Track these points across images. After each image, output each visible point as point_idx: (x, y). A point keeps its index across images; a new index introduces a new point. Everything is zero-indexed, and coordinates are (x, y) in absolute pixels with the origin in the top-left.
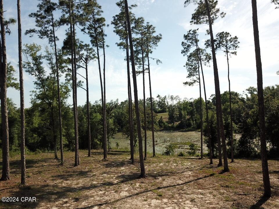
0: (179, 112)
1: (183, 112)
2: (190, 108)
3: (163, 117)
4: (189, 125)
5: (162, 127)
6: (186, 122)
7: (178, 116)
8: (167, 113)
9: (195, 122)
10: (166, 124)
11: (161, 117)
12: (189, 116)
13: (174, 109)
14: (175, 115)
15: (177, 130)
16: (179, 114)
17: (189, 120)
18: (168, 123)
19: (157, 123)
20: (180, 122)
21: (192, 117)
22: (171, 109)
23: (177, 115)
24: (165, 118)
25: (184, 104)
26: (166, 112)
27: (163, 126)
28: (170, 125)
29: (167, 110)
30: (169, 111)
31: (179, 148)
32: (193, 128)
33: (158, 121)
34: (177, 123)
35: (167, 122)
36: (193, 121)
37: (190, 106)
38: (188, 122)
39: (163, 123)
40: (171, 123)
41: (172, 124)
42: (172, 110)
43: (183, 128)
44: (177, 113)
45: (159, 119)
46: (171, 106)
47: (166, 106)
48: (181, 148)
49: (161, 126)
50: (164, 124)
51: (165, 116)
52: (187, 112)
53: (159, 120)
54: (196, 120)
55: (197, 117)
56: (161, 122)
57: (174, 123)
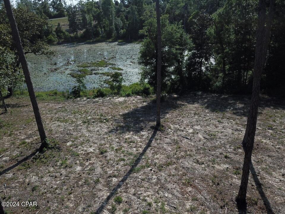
0: (82, 17)
1: (87, 17)
2: (96, 10)
3: (61, 24)
4: (97, 34)
5: (63, 39)
6: (93, 29)
7: (82, 21)
8: (67, 18)
9: (103, 29)
10: (66, 33)
11: (59, 24)
12: (96, 21)
13: (74, 12)
14: (77, 21)
15: (82, 42)
16: (82, 19)
17: (95, 26)
18: (70, 33)
19: (54, 33)
20: (84, 30)
21: (99, 23)
22: (71, 12)
23: (79, 20)
24: (64, 25)
25: (87, 4)
26: (64, 16)
27: (63, 37)
28: (72, 35)
29: (66, 13)
30: (69, 15)
31: (91, 74)
32: (102, 37)
33: (54, 29)
34: (82, 32)
35: (67, 31)
36: (101, 29)
37: (96, 7)
38: (95, 29)
39: (62, 32)
40: (73, 32)
41: (75, 33)
42: (73, 14)
43: (90, 39)
44: (79, 17)
45: (56, 27)
46: (70, 7)
47: (64, 8)
48: (95, 74)
49: (59, 37)
50: (64, 33)
51: (64, 23)
52: (93, 16)
53: (56, 29)
54: (104, 27)
55: (105, 23)
56: (59, 31)
57: (77, 32)
